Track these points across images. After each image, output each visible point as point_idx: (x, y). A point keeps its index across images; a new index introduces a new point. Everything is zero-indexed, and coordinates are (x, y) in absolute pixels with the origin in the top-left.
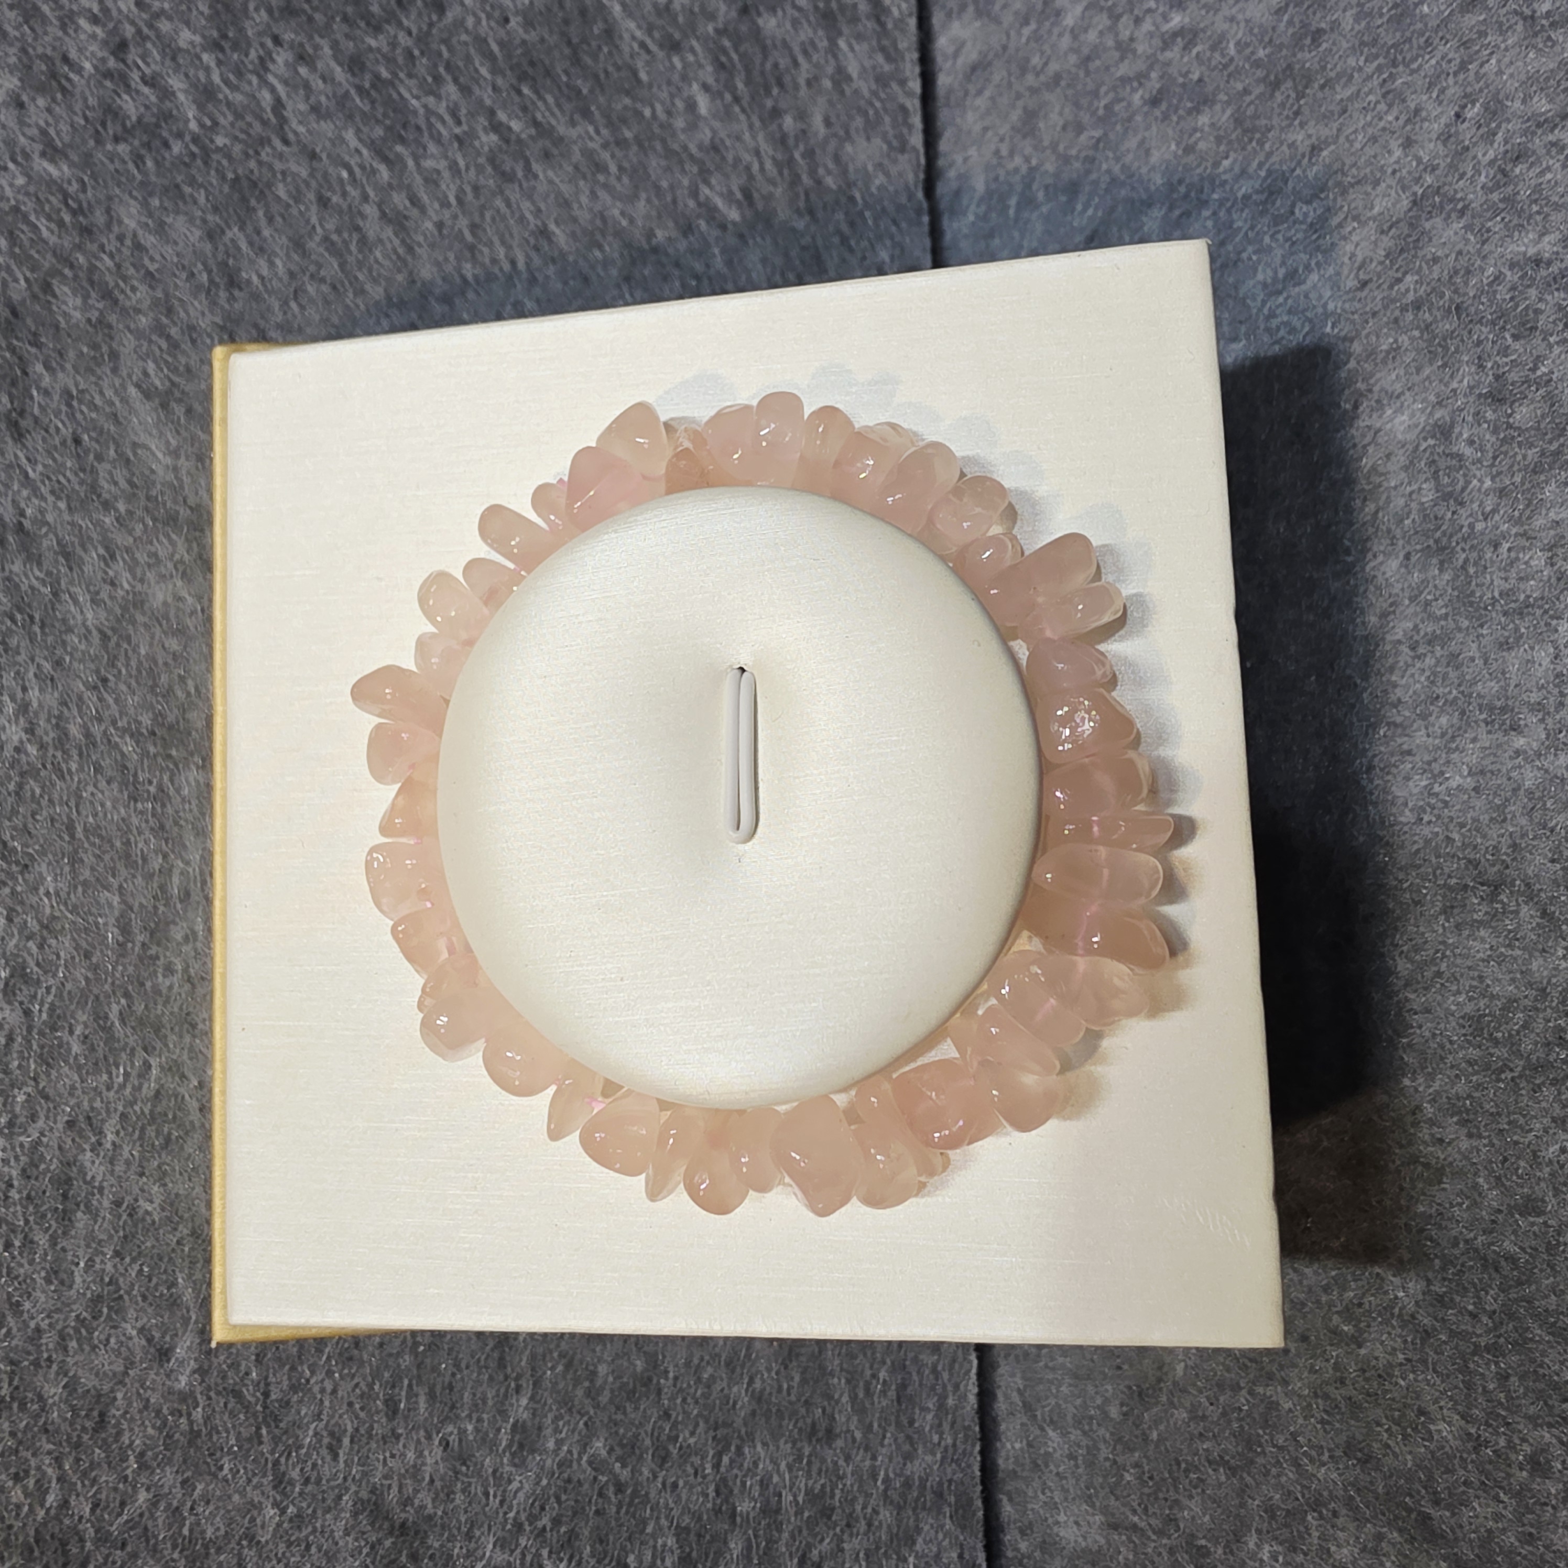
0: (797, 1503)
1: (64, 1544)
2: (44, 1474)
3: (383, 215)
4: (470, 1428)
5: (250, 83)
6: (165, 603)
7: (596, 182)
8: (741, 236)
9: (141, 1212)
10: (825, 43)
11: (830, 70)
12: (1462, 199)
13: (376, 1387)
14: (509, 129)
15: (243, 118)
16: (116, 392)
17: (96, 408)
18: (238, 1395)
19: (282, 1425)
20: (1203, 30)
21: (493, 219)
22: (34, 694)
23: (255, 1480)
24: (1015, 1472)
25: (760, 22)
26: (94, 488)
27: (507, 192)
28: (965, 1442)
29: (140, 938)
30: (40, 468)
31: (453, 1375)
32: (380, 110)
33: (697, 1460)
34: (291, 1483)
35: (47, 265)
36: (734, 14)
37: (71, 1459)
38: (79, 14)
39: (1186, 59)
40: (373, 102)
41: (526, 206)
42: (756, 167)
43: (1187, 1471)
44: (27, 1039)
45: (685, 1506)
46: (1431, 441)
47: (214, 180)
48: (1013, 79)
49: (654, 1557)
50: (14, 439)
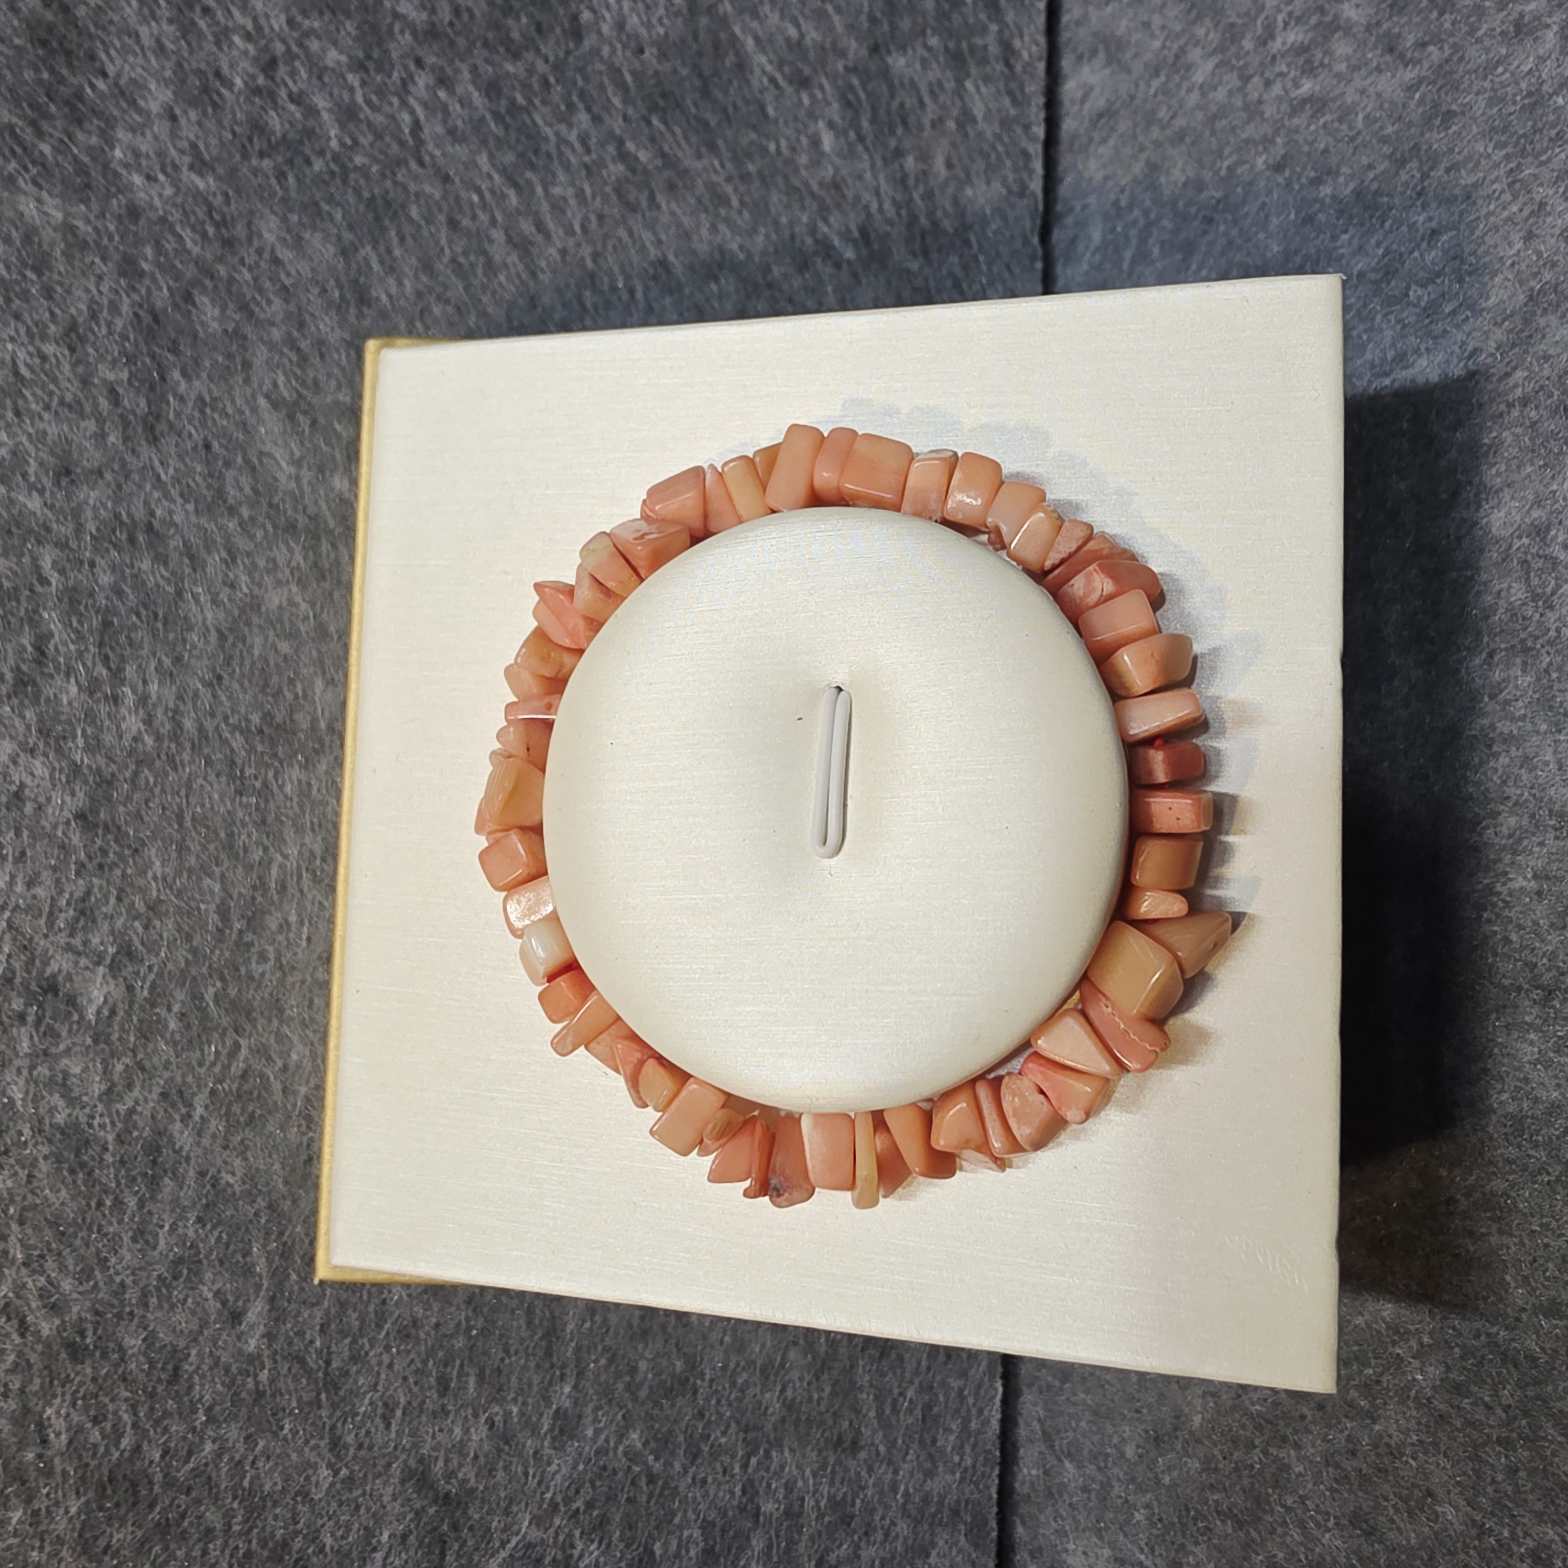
0: (819, 1509)
1: (134, 1485)
2: (120, 1418)
3: (509, 240)
4: (515, 1410)
5: (391, 104)
6: (280, 607)
7: (718, 215)
8: (855, 275)
9: (222, 1185)
10: (953, 84)
11: (955, 112)
13: (430, 1364)
14: (637, 159)
15: (382, 138)
16: (247, 403)
17: (227, 415)
18: (302, 1361)
19: (341, 1393)
20: (1334, 100)
21: (615, 247)
22: (154, 688)
23: (313, 1442)
24: (1029, 1497)
25: (890, 60)
26: (220, 493)
27: (631, 222)
28: (984, 1465)
29: (238, 926)
30: (171, 471)
31: (502, 1360)
32: (513, 136)
33: (726, 1459)
34: (346, 1447)
35: (189, 275)
36: (864, 52)
37: (146, 1406)
38: (234, 30)
39: (1313, 128)
40: (507, 128)
41: (647, 236)
42: (874, 206)
43: (1195, 1519)
44: (128, 1013)
45: (713, 1502)
46: (1525, 540)
47: (351, 199)
48: (1138, 131)
49: (679, 1546)
50: (149, 443)
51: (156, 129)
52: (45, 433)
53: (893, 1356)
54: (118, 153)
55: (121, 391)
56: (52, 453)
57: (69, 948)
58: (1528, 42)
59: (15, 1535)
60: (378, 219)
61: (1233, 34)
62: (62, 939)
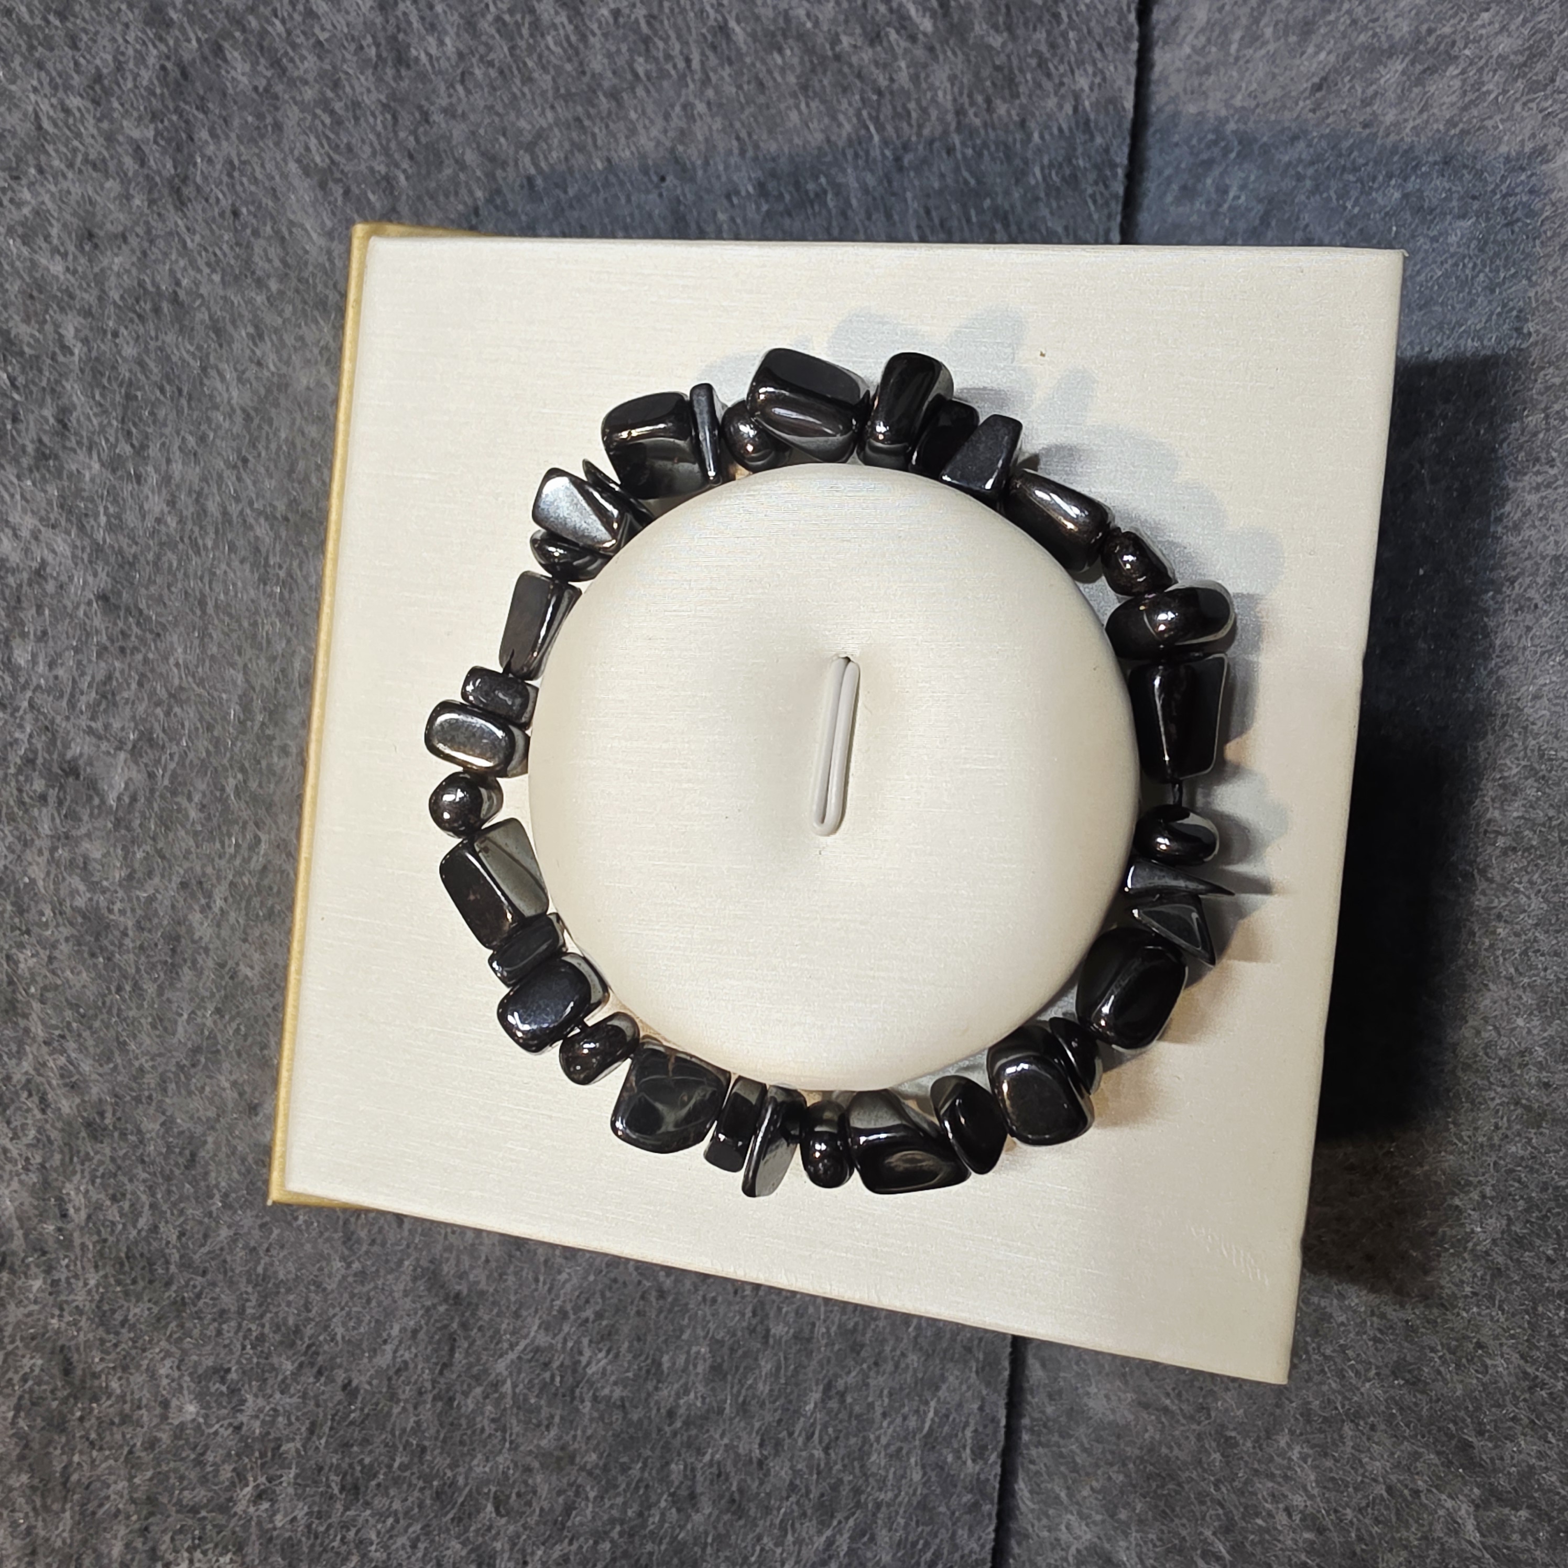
0: (829, 1335)
1: (151, 1264)
2: (138, 1198)
6: (308, 388)
8: (931, 49)
9: (241, 977)
16: (277, 167)
17: (255, 181)
21: (672, 10)
22: (177, 468)
23: (326, 1234)
26: (248, 263)
29: (260, 718)
30: (197, 238)
34: (359, 1241)
35: (219, 26)
37: (164, 1188)
44: (149, 801)
45: (722, 1320)
49: (687, 1361)
50: (175, 207)
52: (69, 192)
55: (146, 149)
56: (75, 214)
57: (90, 731)
59: (36, 1302)
62: (84, 722)
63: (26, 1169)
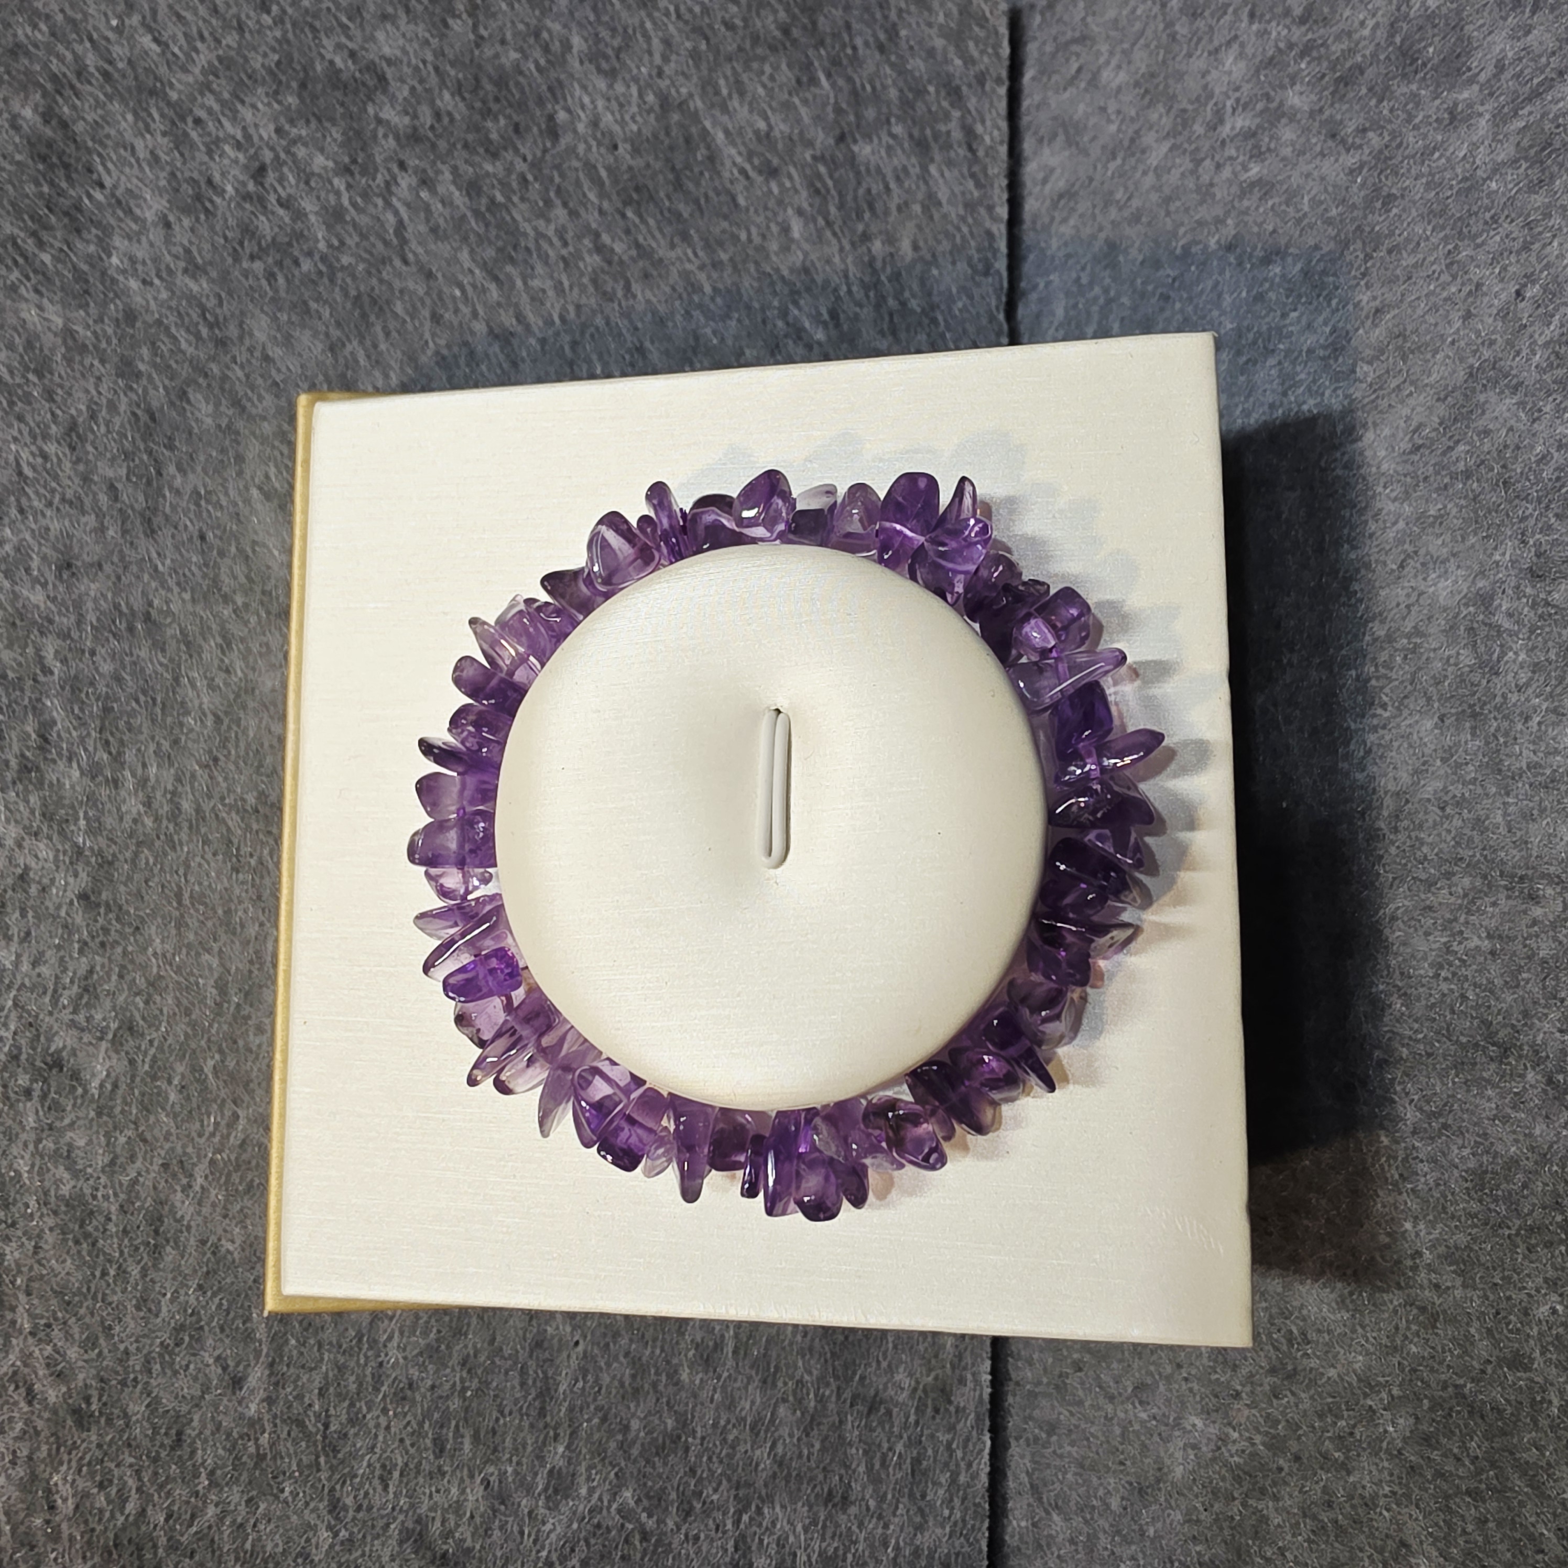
1: (140, 1549)
2: (125, 1483)
3: (491, 331)
4: (510, 1470)
5: (376, 206)
6: (273, 690)
7: (691, 301)
9: (223, 1250)
10: (917, 170)
11: (920, 196)
12: (1515, 376)
13: (426, 1425)
14: (612, 250)
15: (367, 239)
16: (240, 494)
17: (221, 507)
18: (301, 1424)
19: (340, 1456)
21: (592, 336)
22: (153, 770)
23: (312, 1505)
24: (1019, 1549)
25: (856, 148)
26: (216, 582)
27: (608, 311)
28: (974, 1518)
29: (235, 999)
30: (168, 562)
31: (497, 1420)
32: (493, 232)
33: (719, 1516)
34: (345, 1508)
35: (184, 374)
36: (831, 141)
37: (150, 1471)
38: (225, 140)
39: (1261, 210)
40: (487, 225)
41: (624, 325)
42: (843, 288)
44: (131, 1087)
45: (706, 1558)
46: (1471, 609)
47: (338, 296)
48: (1097, 211)
50: (146, 535)
51: (151, 237)
52: (47, 529)
53: (882, 1411)
54: (115, 260)
55: (119, 486)
56: (55, 548)
57: (73, 1024)
58: (1463, 130)
60: (364, 316)
61: (1184, 120)
62: (66, 1015)
63: (13, 1463)
